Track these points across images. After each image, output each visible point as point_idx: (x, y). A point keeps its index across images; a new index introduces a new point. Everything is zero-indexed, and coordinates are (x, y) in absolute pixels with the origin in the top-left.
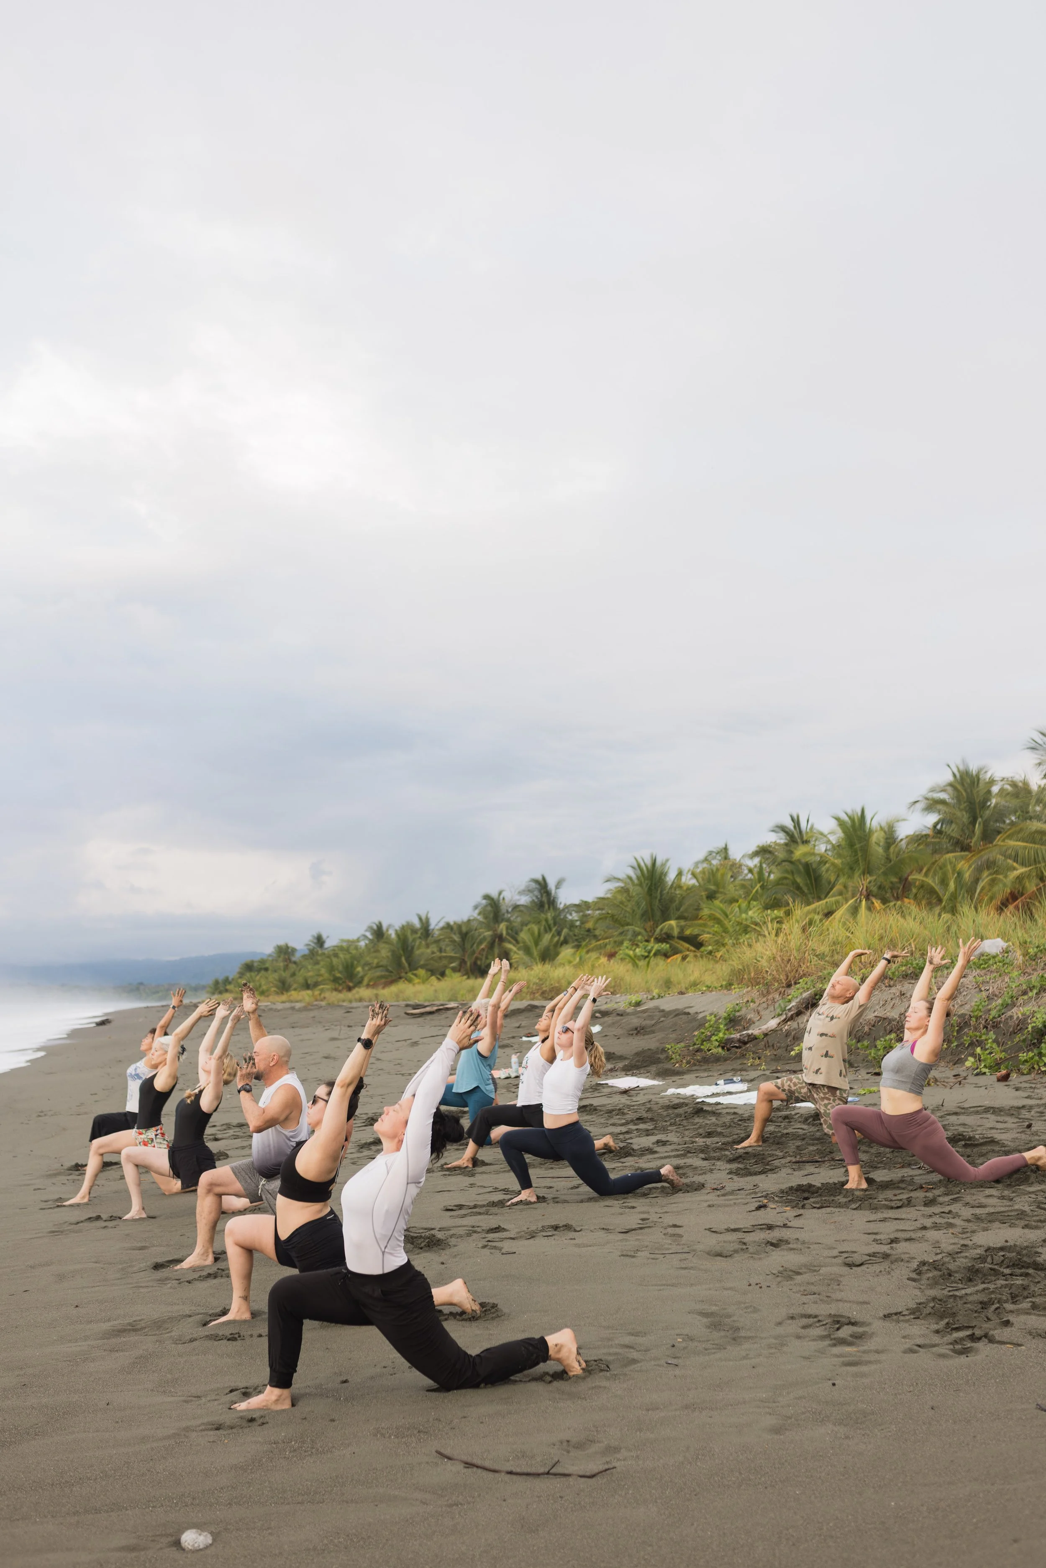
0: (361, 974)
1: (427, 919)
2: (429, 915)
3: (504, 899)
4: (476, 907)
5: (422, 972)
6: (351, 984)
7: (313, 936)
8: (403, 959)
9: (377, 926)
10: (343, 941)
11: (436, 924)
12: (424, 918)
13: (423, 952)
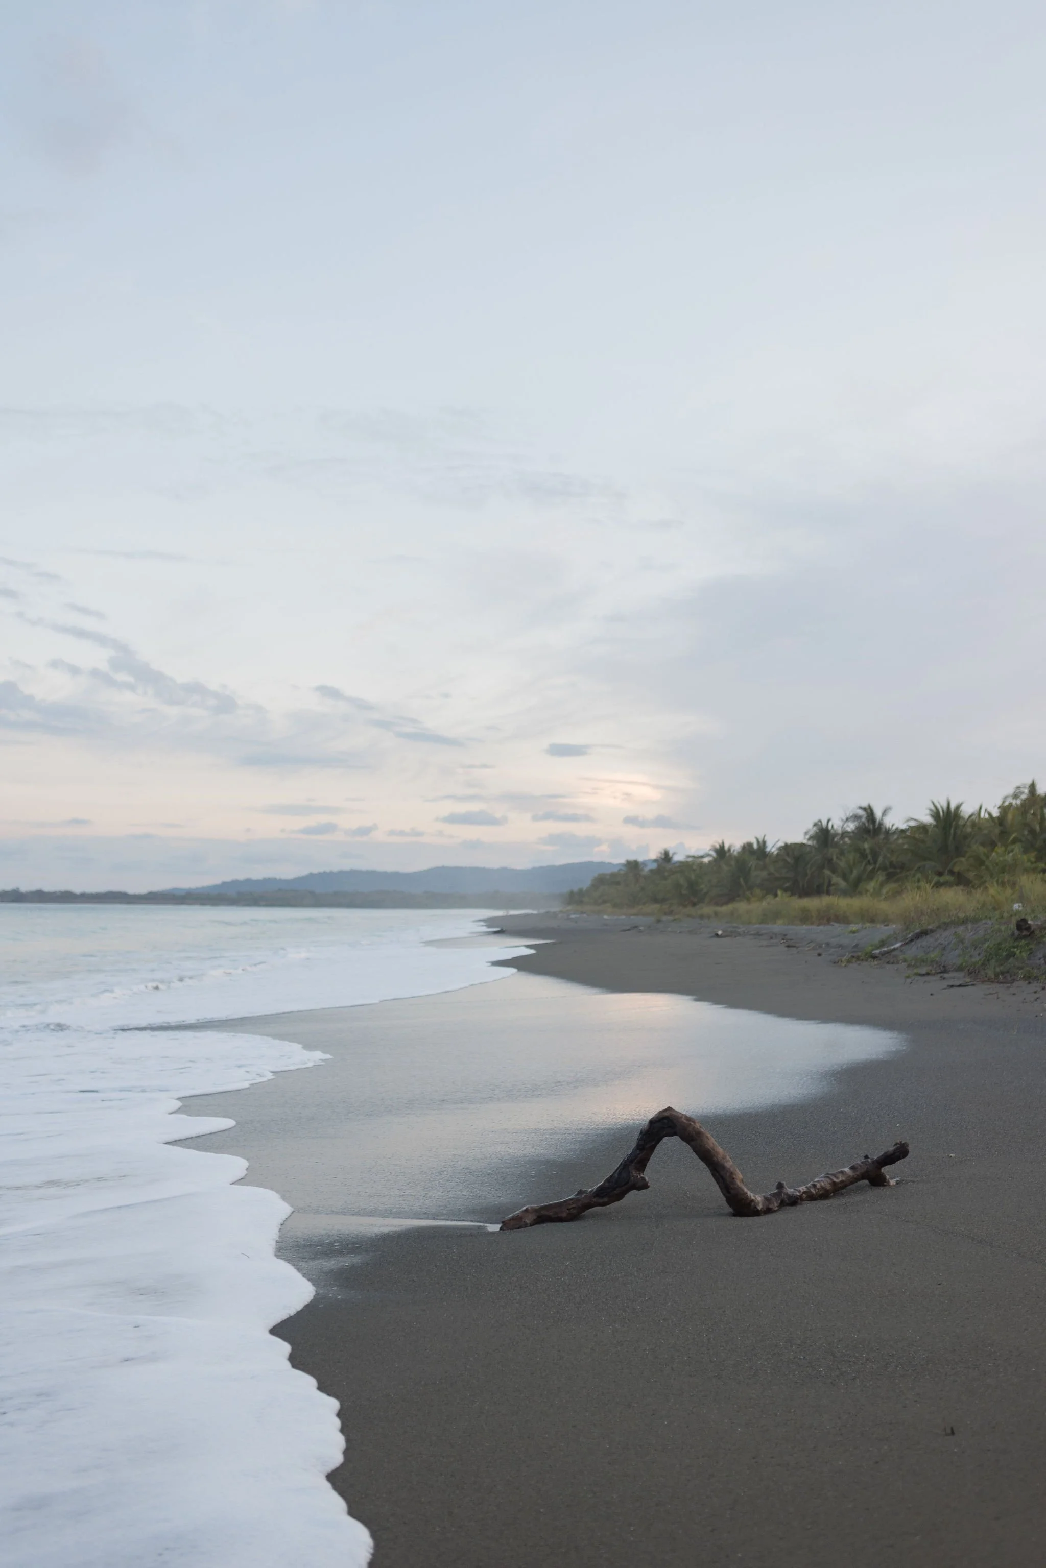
0: (705, 890)
1: (764, 842)
2: (766, 839)
3: (832, 827)
4: (806, 833)
5: (757, 891)
6: (695, 900)
7: (661, 853)
8: (741, 880)
9: (720, 846)
10: (688, 857)
11: (772, 847)
12: (761, 840)
13: (758, 875)
